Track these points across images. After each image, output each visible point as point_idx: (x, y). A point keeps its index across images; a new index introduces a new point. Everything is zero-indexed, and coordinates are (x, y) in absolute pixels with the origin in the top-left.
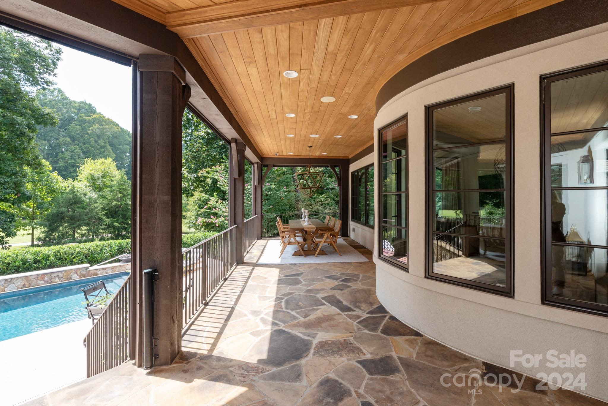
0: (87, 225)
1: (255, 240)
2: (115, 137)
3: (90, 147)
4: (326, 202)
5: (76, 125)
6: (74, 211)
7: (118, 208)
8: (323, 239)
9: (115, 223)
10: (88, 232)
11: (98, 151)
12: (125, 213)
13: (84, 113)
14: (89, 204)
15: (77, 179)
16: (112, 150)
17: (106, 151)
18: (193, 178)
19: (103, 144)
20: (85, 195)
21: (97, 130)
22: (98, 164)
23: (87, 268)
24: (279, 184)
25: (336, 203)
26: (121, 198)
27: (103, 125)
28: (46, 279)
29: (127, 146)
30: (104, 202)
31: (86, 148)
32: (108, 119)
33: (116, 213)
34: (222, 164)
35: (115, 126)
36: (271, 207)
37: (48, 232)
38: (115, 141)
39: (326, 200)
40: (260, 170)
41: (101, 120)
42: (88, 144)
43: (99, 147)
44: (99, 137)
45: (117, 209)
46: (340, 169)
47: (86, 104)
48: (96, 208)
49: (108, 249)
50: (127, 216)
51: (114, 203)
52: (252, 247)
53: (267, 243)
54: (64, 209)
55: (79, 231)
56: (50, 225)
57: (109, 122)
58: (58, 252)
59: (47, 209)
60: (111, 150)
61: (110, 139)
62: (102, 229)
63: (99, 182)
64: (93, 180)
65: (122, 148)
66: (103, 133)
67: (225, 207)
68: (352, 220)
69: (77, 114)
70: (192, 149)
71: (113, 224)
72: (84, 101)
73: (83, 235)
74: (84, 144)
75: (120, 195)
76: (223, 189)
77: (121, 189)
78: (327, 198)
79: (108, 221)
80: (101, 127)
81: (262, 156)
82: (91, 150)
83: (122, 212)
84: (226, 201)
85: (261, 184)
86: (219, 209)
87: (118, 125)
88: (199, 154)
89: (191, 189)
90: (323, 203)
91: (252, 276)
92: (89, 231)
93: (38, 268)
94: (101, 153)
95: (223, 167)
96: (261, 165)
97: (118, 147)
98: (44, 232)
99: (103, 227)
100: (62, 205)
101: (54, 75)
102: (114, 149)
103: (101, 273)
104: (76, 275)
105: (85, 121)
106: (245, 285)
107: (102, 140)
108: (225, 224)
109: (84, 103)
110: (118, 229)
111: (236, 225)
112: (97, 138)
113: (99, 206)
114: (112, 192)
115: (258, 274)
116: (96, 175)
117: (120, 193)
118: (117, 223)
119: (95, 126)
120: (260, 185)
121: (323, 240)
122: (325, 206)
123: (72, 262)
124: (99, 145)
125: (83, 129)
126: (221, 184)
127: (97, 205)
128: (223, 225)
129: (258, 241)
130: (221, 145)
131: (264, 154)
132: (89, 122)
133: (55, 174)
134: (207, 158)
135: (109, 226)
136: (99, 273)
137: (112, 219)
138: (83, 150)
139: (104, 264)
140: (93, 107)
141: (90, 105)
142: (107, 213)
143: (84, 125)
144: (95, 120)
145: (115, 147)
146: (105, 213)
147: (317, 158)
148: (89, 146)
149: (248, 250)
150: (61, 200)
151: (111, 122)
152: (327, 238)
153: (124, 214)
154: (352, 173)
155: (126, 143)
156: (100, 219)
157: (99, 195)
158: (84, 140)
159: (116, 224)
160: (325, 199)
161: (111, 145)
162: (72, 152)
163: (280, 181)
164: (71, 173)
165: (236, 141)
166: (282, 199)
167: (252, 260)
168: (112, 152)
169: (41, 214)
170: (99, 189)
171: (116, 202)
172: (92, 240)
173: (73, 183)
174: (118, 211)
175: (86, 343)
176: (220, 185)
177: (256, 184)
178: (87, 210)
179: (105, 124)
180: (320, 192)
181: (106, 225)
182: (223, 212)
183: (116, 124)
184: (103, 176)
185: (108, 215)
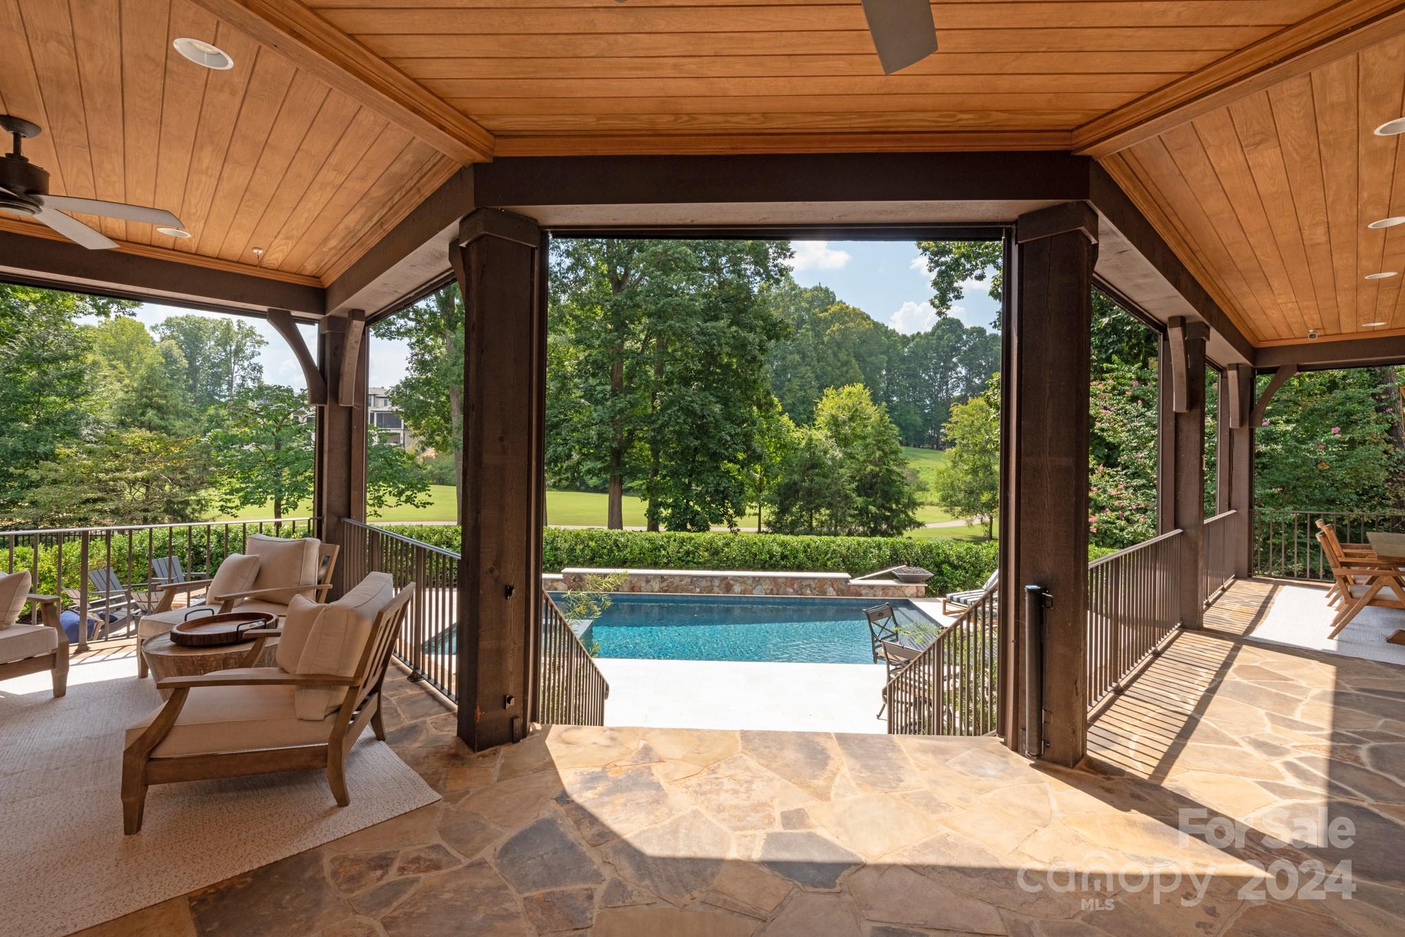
0: (829, 506)
1: (1227, 578)
2: (865, 342)
3: (826, 367)
5: (807, 330)
6: (811, 481)
7: (876, 478)
9: (870, 507)
10: (831, 519)
11: (837, 371)
12: (886, 488)
13: (819, 306)
14: (832, 469)
15: (814, 425)
16: (860, 368)
17: (851, 371)
19: (845, 358)
20: (826, 452)
21: (837, 333)
22: (843, 396)
23: (847, 580)
24: (1313, 421)
26: (881, 458)
27: (845, 323)
28: (796, 586)
29: (883, 356)
30: (853, 466)
32: (854, 309)
33: (872, 486)
34: (1107, 375)
35: (864, 322)
36: (1275, 491)
37: (779, 513)
38: (863, 349)
40: (1248, 385)
41: (844, 314)
42: (823, 361)
43: (839, 364)
44: (839, 345)
45: (875, 480)
47: (821, 289)
48: (842, 476)
49: (876, 551)
50: (891, 494)
51: (870, 468)
52: (1220, 596)
53: (1273, 591)
54: (796, 477)
55: (817, 516)
56: (781, 503)
57: (856, 315)
58: (809, 546)
59: (776, 477)
60: (857, 367)
61: (856, 346)
62: (851, 516)
63: (846, 430)
64: (835, 423)
65: (877, 361)
66: (845, 337)
67: (1116, 486)
69: (808, 310)
71: (867, 508)
73: (822, 523)
74: (819, 361)
75: (878, 454)
76: (1111, 439)
77: (879, 442)
79: (859, 501)
80: (843, 327)
81: (1257, 345)
83: (883, 486)
84: (1119, 469)
85: (1251, 424)
86: (1099, 489)
87: (868, 317)
91: (1236, 664)
92: (831, 515)
93: (785, 568)
95: (1111, 381)
96: (1250, 371)
98: (773, 513)
99: (853, 512)
100: (796, 469)
101: (791, 256)
102: (862, 364)
103: (867, 595)
104: (831, 589)
105: (819, 322)
106: (1219, 680)
107: (844, 350)
108: (1116, 528)
109: (818, 289)
110: (876, 519)
111: (1179, 531)
112: (836, 349)
113: (845, 472)
114: (866, 446)
115: (1257, 664)
116: (843, 416)
117: (879, 449)
118: (873, 506)
119: (834, 327)
120: (1246, 428)
123: (826, 565)
124: (839, 361)
125: (817, 335)
126: (1105, 426)
127: (842, 471)
128: (1111, 531)
129: (1239, 582)
130: (1105, 327)
131: (1261, 338)
132: (825, 320)
133: (785, 418)
135: (863, 511)
136: (863, 592)
137: (865, 498)
139: (869, 578)
140: (831, 293)
141: (827, 290)
142: (857, 487)
143: (818, 329)
144: (833, 316)
145: (864, 361)
146: (854, 487)
148: (824, 364)
149: (1210, 601)
150: (795, 461)
151: (859, 314)
156: (847, 497)
157: (845, 453)
158: (818, 354)
159: (873, 509)
161: (858, 357)
162: (802, 378)
163: (1313, 410)
164: (800, 414)
165: (1181, 321)
166: (1320, 467)
167: (1227, 625)
168: (860, 371)
169: (768, 483)
170: (844, 442)
171: (872, 467)
172: (836, 534)
173: (809, 433)
174: (876, 483)
175: (887, 697)
176: (1102, 430)
177: (1233, 422)
178: (829, 481)
179: (848, 319)
181: (856, 509)
182: (1111, 497)
183: (866, 316)
184: (852, 419)
185: (860, 491)
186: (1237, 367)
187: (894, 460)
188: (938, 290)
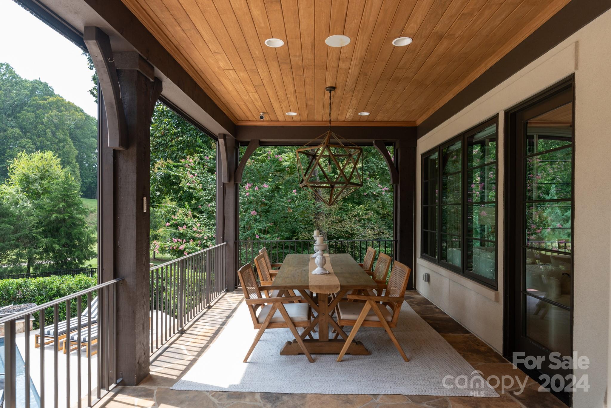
0: (16, 247)
2: (78, 127)
3: (45, 141)
4: (366, 217)
5: (29, 112)
7: (60, 223)
8: (359, 314)
9: (55, 245)
11: (55, 146)
13: (39, 96)
15: (7, 181)
16: (75, 145)
17: (67, 146)
18: (159, 178)
19: (62, 136)
20: (16, 204)
21: (55, 117)
25: (381, 218)
26: (65, 208)
27: (61, 112)
29: (94, 139)
30: (41, 214)
31: (41, 143)
32: (69, 103)
33: (57, 230)
35: (77, 113)
38: (79, 132)
39: (366, 214)
40: (232, 151)
41: (60, 105)
42: (43, 137)
43: (57, 140)
44: (57, 127)
45: (59, 225)
46: (397, 150)
47: (41, 83)
48: (29, 223)
50: (73, 234)
57: (70, 107)
60: (72, 144)
61: (72, 130)
63: (36, 186)
65: (88, 142)
66: (62, 122)
68: (422, 257)
69: (29, 97)
70: (155, 132)
71: (52, 246)
72: (38, 79)
74: (39, 136)
75: (62, 205)
77: (63, 196)
78: (367, 210)
79: (45, 241)
80: (60, 114)
81: (235, 122)
82: (47, 145)
83: (66, 229)
87: (82, 111)
88: (164, 140)
89: (156, 196)
90: (361, 219)
94: (60, 149)
96: (233, 142)
97: (82, 140)
99: (38, 250)
102: (77, 143)
105: (38, 107)
107: (60, 131)
109: (39, 82)
112: (54, 129)
113: (33, 219)
114: (52, 199)
116: (32, 176)
117: (64, 201)
118: (58, 244)
119: (52, 112)
120: (232, 182)
121: (359, 318)
122: (364, 224)
124: (57, 138)
125: (37, 117)
127: (31, 218)
129: (229, 295)
132: (44, 107)
134: (178, 146)
135: (47, 249)
137: (51, 239)
138: (37, 145)
140: (50, 87)
141: (46, 85)
142: (43, 230)
143: (38, 112)
144: (51, 104)
145: (79, 141)
146: (41, 230)
147: (349, 125)
148: (44, 139)
151: (73, 106)
152: (371, 313)
153: (69, 232)
154: (423, 155)
155: (93, 135)
156: (34, 239)
157: (35, 204)
158: (38, 131)
159: (57, 247)
160: (365, 212)
161: (74, 138)
168: (74, 147)
170: (35, 195)
171: (56, 215)
174: (60, 227)
177: (224, 179)
178: (17, 227)
179: (64, 109)
180: (357, 201)
181: (42, 248)
183: (79, 110)
184: (42, 178)
185: (45, 234)
186: (224, 136)
187: (77, 210)
188: (96, 83)
